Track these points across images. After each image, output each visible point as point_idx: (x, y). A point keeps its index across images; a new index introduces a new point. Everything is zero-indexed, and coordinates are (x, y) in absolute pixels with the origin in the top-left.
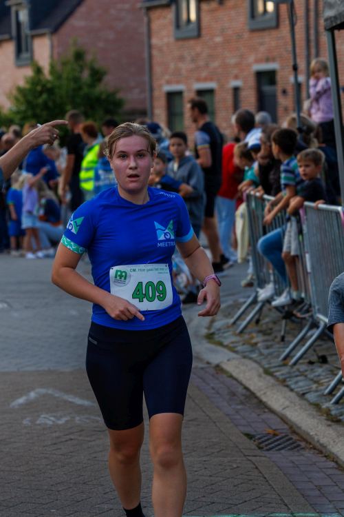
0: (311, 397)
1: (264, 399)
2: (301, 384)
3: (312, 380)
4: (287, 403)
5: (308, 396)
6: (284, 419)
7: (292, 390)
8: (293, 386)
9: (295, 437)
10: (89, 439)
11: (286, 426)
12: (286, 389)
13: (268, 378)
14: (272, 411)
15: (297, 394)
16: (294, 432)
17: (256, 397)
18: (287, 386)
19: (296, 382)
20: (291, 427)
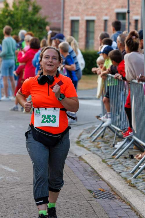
0: (123, 174)
1: (100, 174)
2: (119, 168)
3: (125, 166)
4: (111, 176)
5: (122, 174)
6: (108, 184)
7: (114, 170)
8: (115, 169)
9: (113, 193)
10: (11, 187)
11: (109, 188)
12: (111, 170)
13: (104, 164)
14: (103, 180)
15: (117, 172)
16: (113, 191)
17: (97, 173)
18: (112, 168)
19: (117, 167)
20: (112, 188)
